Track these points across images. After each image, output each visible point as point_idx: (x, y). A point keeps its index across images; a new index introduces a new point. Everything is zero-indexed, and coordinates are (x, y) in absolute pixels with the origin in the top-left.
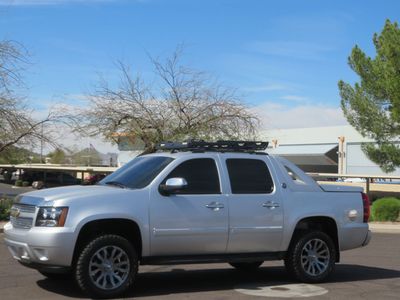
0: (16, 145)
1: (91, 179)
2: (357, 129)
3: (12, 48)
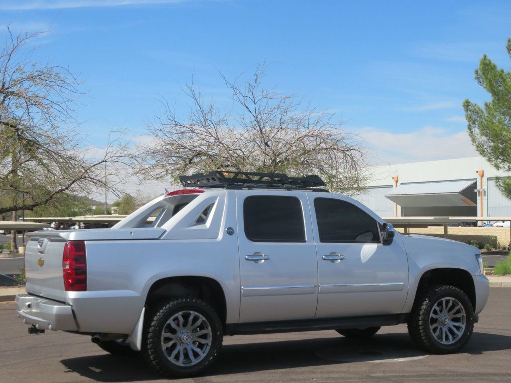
0: (67, 192)
2: (489, 160)
3: (57, 75)
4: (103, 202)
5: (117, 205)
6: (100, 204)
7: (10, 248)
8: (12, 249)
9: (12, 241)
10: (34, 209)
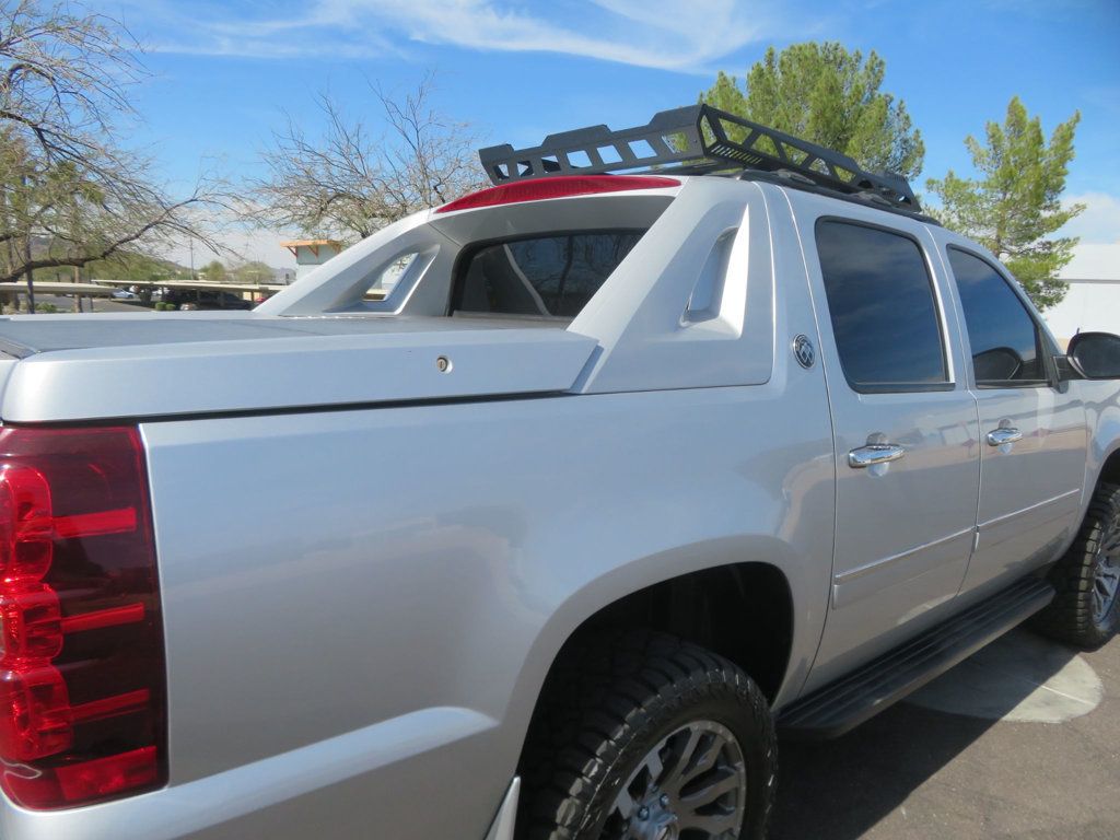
4: (189, 266)
5: (205, 270)
6: (186, 269)
9: (76, 306)
10: (84, 264)
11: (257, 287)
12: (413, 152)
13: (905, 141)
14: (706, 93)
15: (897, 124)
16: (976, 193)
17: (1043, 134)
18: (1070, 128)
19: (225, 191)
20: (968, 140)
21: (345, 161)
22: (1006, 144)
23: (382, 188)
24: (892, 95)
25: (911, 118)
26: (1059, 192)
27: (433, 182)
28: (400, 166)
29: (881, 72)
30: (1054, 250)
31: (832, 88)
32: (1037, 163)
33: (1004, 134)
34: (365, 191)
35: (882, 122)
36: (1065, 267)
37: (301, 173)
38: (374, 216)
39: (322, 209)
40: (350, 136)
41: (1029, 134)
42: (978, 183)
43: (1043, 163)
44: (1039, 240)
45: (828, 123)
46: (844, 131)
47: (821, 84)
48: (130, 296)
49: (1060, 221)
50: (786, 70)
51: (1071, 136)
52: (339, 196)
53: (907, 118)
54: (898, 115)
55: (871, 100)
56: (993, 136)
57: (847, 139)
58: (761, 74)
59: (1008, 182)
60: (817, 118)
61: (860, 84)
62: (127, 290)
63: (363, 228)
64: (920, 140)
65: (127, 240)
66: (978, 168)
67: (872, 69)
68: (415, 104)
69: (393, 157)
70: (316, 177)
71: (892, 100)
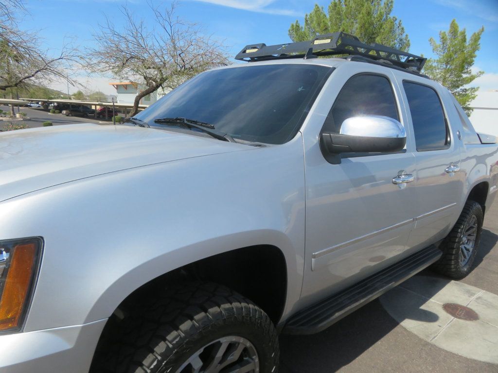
1: (101, 110)
4: (67, 93)
5: (75, 95)
6: (65, 94)
7: (10, 114)
8: (12, 115)
9: (11, 110)
10: (6, 89)
11: (97, 103)
12: (169, 37)
13: (401, 40)
14: (309, 14)
15: (398, 32)
16: (434, 65)
17: (467, 37)
18: (479, 35)
19: (76, 54)
20: (430, 40)
21: (135, 41)
22: (448, 42)
23: (153, 55)
24: (397, 17)
25: (404, 29)
26: (471, 65)
27: (179, 52)
28: (162, 44)
29: (391, 6)
30: (467, 92)
31: (369, 13)
32: (463, 51)
33: (448, 37)
34: (146, 56)
35: (392, 30)
36: (473, 100)
37: (113, 45)
38: (150, 68)
39: (124, 64)
40: (137, 28)
41: (460, 38)
42: (434, 60)
43: (465, 51)
44: (461, 87)
45: (366, 29)
46: (373, 34)
47: (364, 11)
48: (39, 106)
49: (472, 79)
50: (347, 3)
51: (479, 38)
52: (132, 57)
53: (403, 29)
54: (398, 27)
55: (386, 20)
56: (443, 38)
57: (375, 38)
58: (335, 5)
59: (448, 60)
60: (362, 27)
61: (382, 11)
62: (38, 103)
63: (145, 74)
64: (408, 39)
65: (28, 77)
66: (435, 53)
67: (388, 4)
68: (170, 13)
69: (159, 39)
70: (121, 48)
71: (396, 19)
